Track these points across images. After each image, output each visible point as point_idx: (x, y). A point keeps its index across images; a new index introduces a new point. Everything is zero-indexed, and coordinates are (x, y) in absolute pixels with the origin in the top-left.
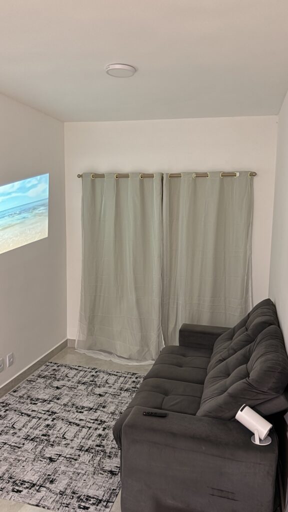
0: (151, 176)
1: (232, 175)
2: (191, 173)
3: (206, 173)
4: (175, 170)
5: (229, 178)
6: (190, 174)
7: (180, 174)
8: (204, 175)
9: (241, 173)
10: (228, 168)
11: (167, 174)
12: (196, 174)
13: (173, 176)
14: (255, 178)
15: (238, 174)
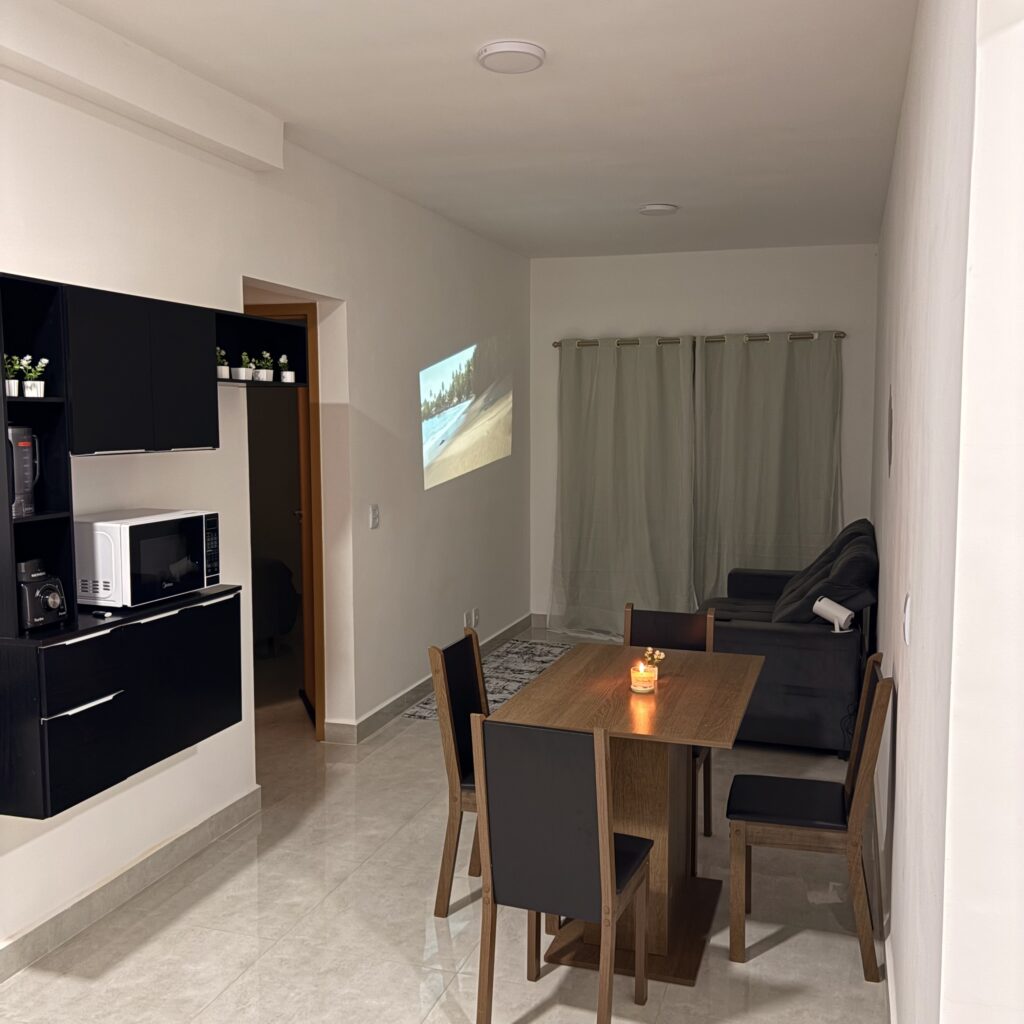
0: (675, 341)
1: (807, 336)
2: (742, 335)
3: (765, 335)
4: (714, 330)
5: (801, 343)
6: (737, 336)
7: (722, 337)
8: (763, 338)
9: (820, 333)
10: (801, 326)
11: (703, 337)
12: (749, 335)
13: (711, 341)
14: (844, 341)
15: (816, 336)
